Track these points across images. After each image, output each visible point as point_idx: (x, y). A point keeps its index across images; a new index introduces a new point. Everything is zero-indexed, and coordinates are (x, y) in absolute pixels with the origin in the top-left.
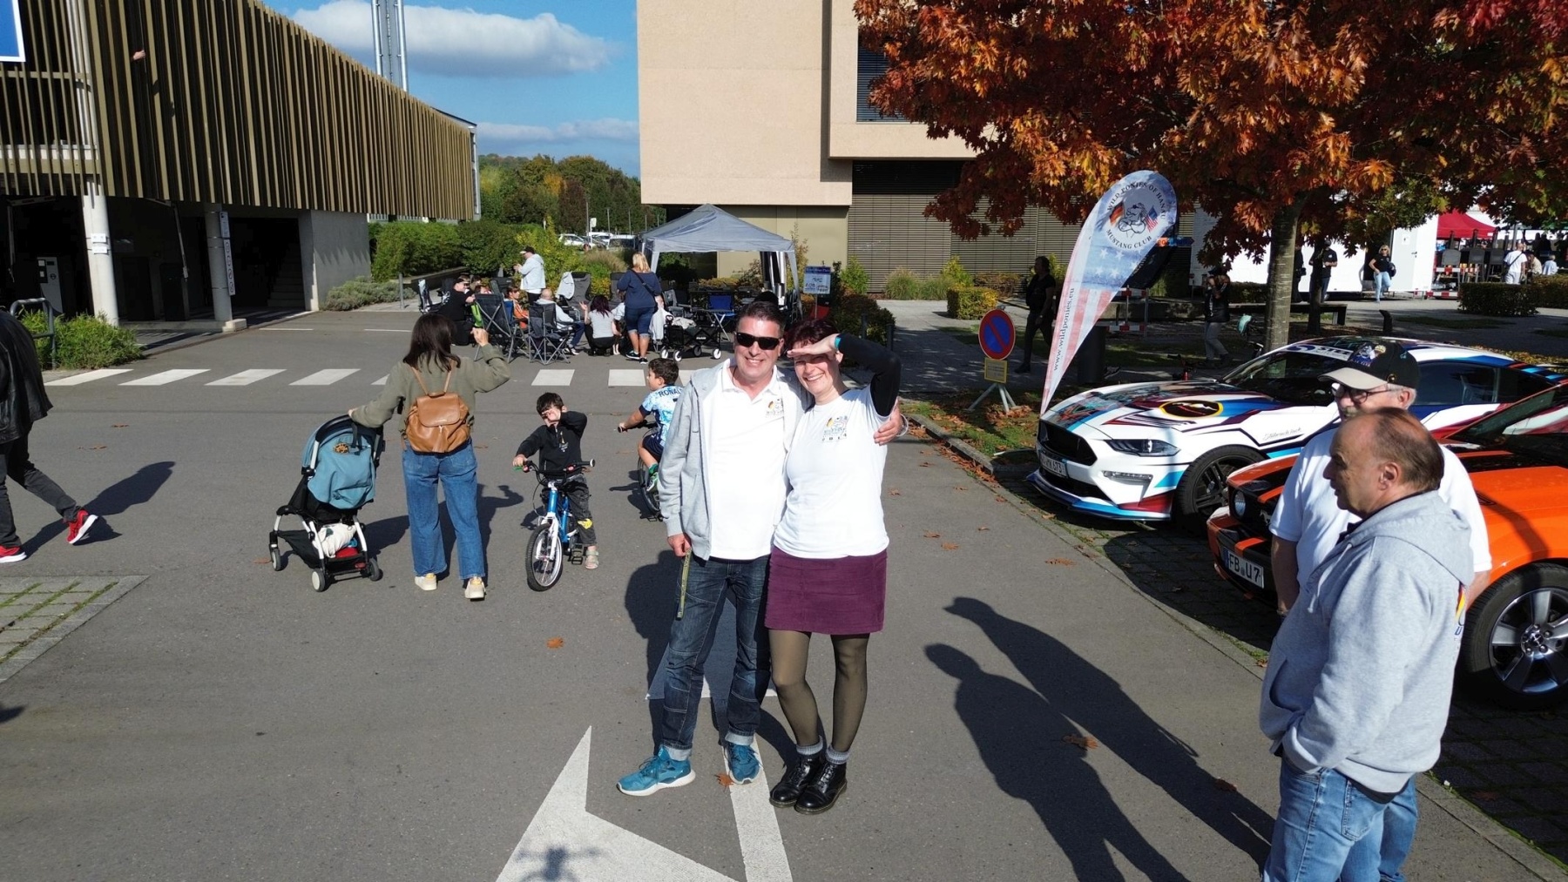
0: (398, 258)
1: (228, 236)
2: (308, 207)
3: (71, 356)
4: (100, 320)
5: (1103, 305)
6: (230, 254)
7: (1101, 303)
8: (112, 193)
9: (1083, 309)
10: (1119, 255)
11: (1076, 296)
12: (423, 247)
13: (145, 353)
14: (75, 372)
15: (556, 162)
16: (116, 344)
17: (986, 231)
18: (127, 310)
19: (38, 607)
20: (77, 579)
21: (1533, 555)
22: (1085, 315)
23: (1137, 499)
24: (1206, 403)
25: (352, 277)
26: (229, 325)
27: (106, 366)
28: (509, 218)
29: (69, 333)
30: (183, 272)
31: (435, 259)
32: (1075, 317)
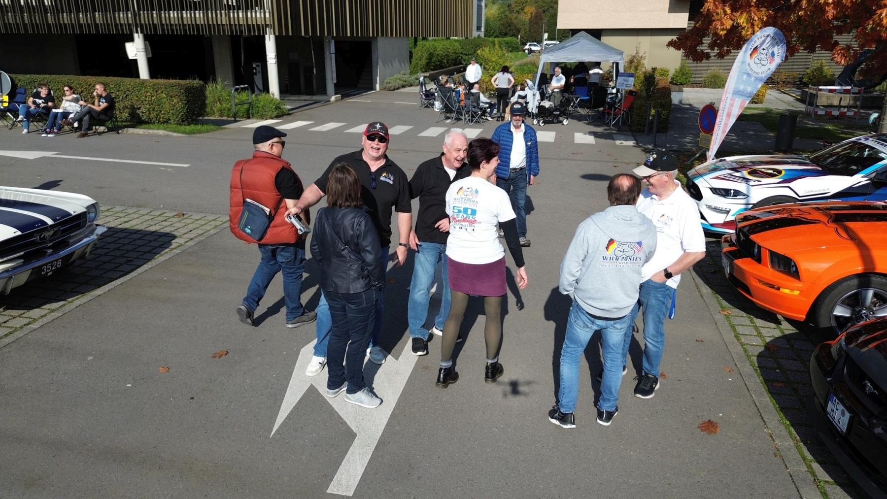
0: (424, 62)
1: (334, 52)
2: (375, 36)
3: (257, 113)
4: (272, 96)
5: (741, 108)
6: (334, 62)
7: (741, 107)
8: (277, 34)
9: (731, 110)
10: (753, 79)
11: (729, 101)
12: (438, 55)
13: (290, 112)
14: (258, 120)
16: (278, 108)
17: (708, 56)
18: (284, 90)
19: (202, 225)
20: (220, 215)
21: (865, 269)
22: (732, 113)
23: (722, 222)
24: (774, 170)
25: (399, 73)
26: (333, 98)
27: (272, 118)
28: (500, 33)
29: (258, 102)
30: (313, 70)
31: (445, 61)
32: (727, 114)
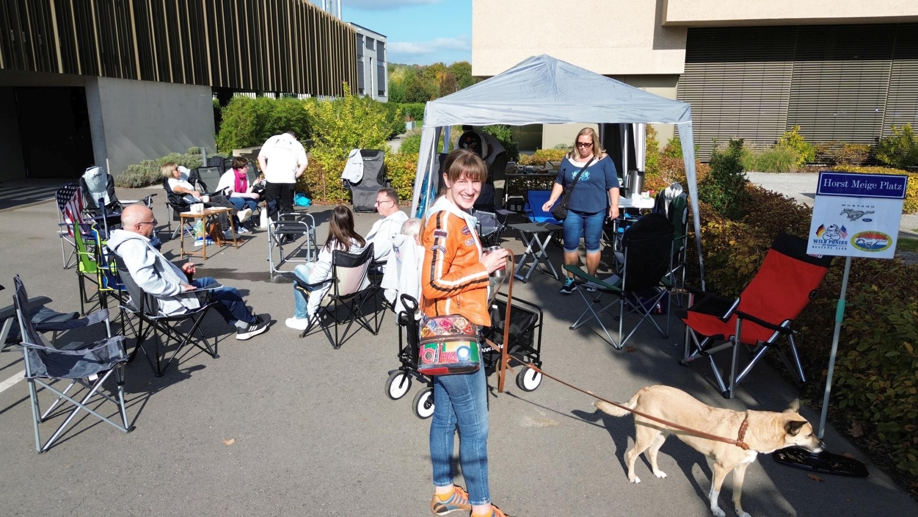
2: (81, 73)
15: (447, 66)
28: (408, 100)
